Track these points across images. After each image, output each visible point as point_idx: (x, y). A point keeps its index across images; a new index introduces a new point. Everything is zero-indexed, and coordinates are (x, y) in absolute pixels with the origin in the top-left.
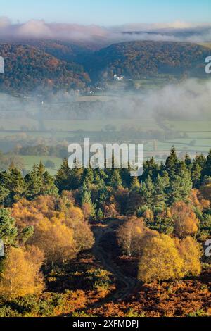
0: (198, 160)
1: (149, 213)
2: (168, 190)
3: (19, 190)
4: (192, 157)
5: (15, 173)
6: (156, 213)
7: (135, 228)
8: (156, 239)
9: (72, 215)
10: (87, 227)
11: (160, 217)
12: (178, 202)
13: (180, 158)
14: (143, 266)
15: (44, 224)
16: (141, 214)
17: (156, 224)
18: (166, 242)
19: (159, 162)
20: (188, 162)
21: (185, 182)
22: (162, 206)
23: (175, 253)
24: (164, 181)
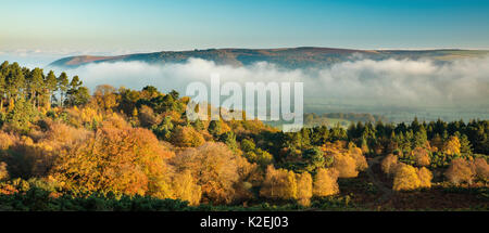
0: (431, 124)
1: (401, 154)
2: (412, 140)
3: (326, 137)
4: (428, 122)
5: (324, 127)
6: (404, 153)
7: (391, 160)
8: (404, 168)
9: (355, 152)
10: (364, 159)
11: (407, 156)
12: (418, 147)
13: (420, 123)
14: (396, 183)
15: (339, 155)
16: (396, 153)
17: (405, 160)
18: (410, 170)
19: (407, 124)
20: (424, 125)
21: (423, 136)
22: (408, 149)
23: (416, 176)
24: (410, 135)
